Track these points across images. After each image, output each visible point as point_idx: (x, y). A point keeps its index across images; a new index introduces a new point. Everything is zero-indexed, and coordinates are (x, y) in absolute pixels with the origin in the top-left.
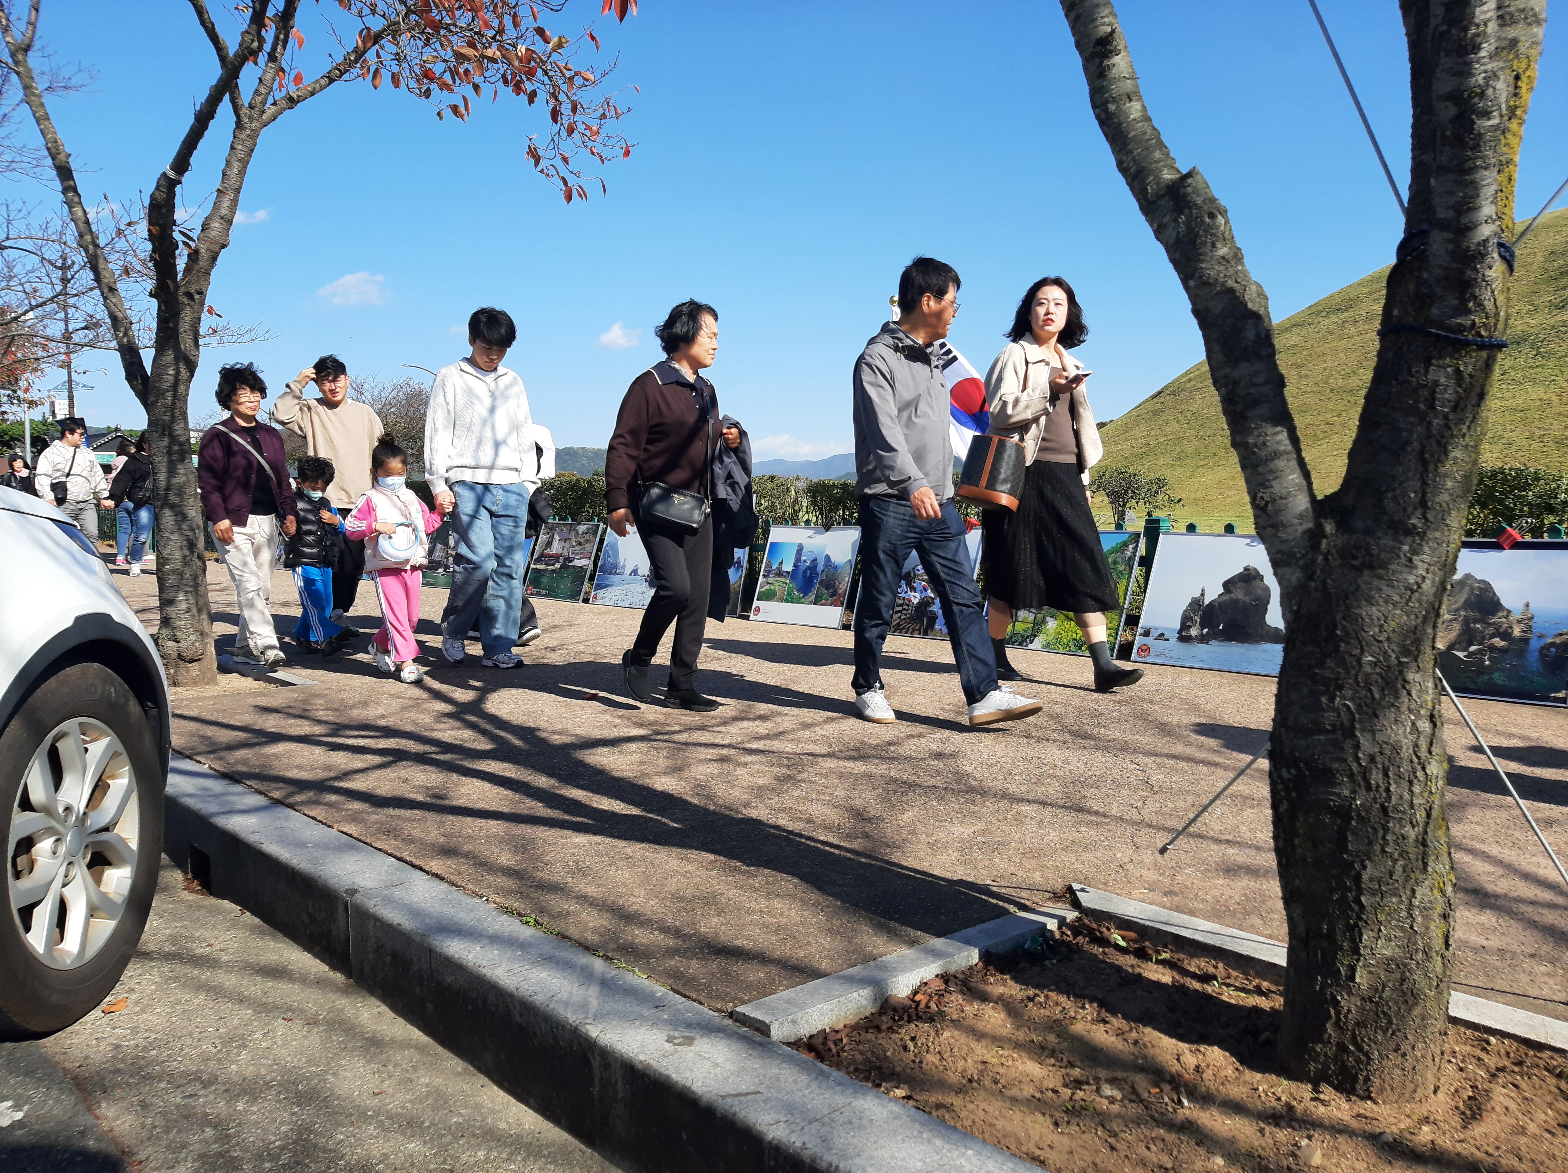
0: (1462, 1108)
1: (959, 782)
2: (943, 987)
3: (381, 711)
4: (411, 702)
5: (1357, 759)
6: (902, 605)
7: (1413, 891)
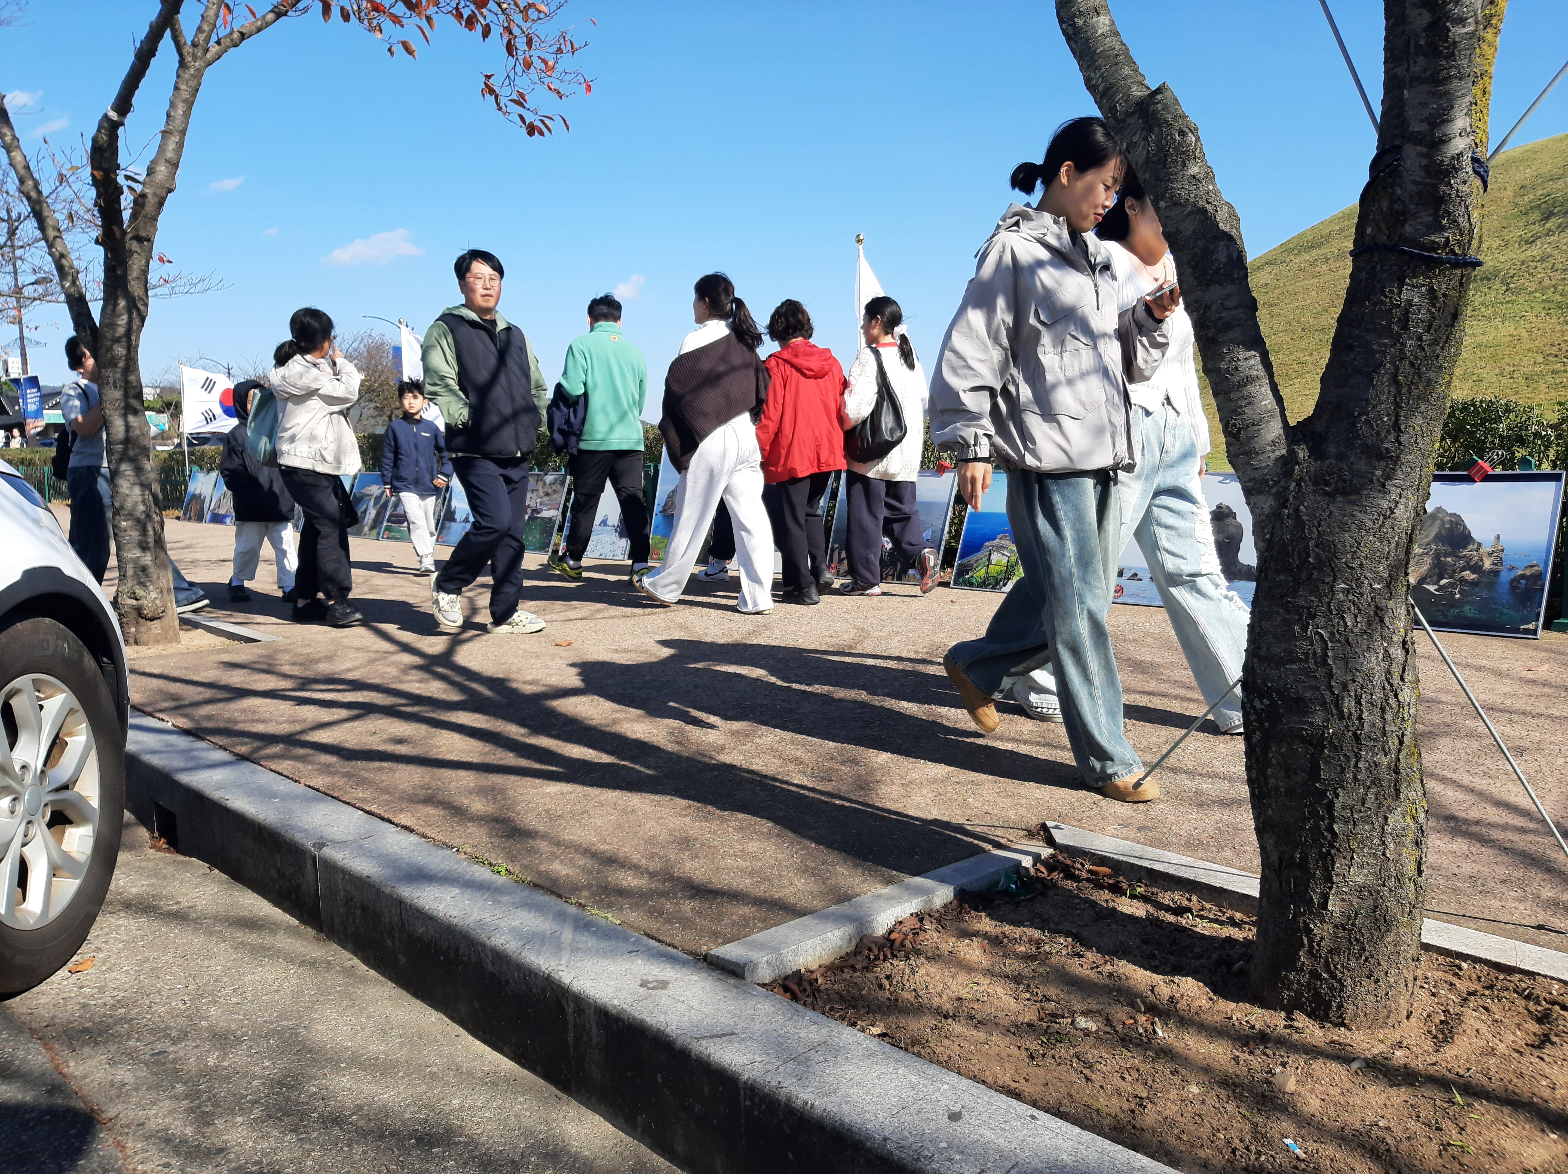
0: (1434, 1032)
2: (918, 925)
3: (348, 665)
4: (377, 655)
5: (1330, 688)
7: (1386, 819)
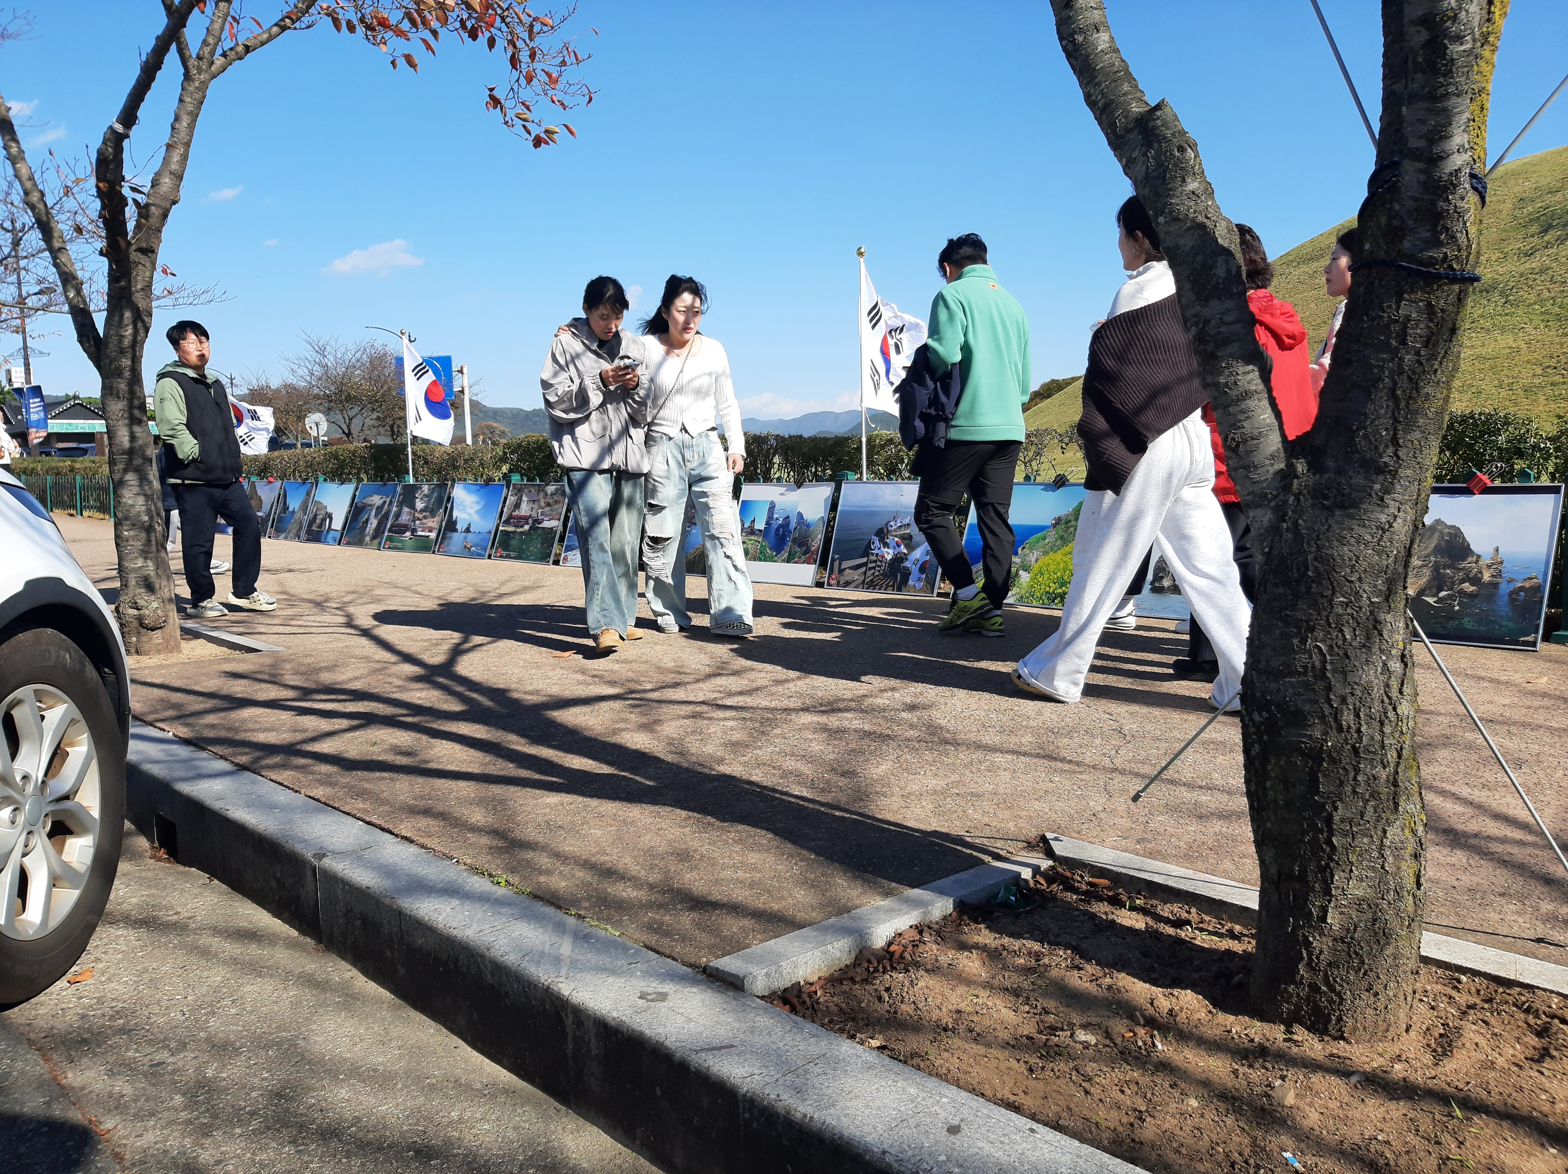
0: (1433, 1045)
1: (933, 734)
2: (918, 937)
3: (349, 675)
4: (378, 666)
5: (1329, 701)
6: (875, 561)
7: (1385, 832)
